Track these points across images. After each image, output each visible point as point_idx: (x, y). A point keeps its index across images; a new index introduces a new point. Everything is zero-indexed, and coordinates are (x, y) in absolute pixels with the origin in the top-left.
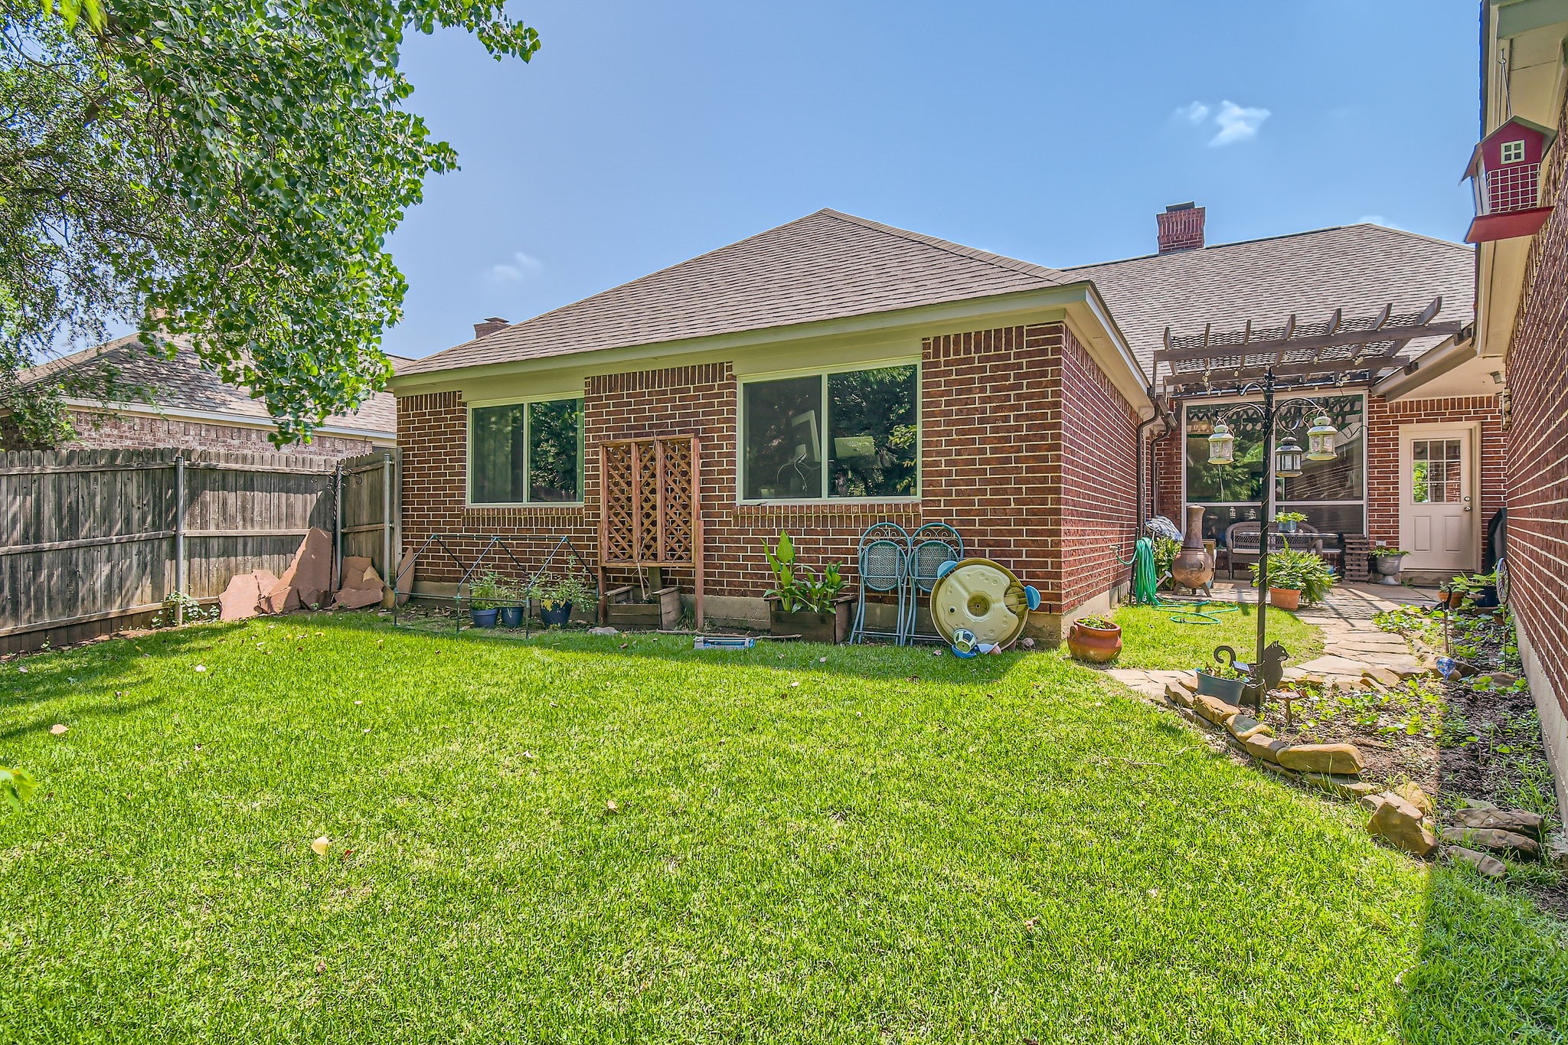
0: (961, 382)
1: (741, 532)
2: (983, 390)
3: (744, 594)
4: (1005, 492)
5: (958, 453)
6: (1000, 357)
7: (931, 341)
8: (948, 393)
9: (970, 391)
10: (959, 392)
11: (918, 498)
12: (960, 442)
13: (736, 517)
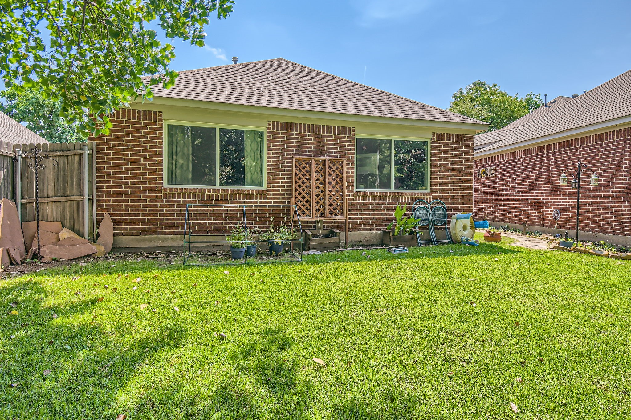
0: (445, 150)
1: (358, 203)
2: (451, 154)
3: (359, 230)
4: (458, 190)
5: (444, 175)
6: (457, 144)
7: (435, 134)
8: (441, 154)
9: (447, 154)
10: (444, 154)
11: (428, 190)
12: (444, 171)
13: (356, 197)
